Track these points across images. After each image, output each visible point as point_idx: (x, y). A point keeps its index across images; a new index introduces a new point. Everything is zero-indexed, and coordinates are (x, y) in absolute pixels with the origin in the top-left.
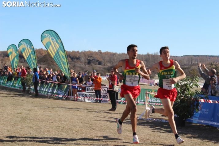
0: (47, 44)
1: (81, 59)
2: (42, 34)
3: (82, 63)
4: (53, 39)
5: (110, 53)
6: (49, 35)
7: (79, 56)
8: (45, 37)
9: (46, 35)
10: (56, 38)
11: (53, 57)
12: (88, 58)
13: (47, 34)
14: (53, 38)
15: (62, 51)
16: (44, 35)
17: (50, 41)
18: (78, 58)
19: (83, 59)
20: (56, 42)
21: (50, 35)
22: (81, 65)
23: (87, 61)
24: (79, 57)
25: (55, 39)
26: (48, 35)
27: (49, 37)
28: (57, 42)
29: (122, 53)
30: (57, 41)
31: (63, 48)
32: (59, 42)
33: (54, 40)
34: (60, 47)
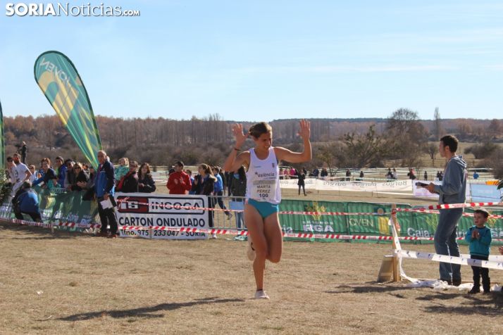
0: (49, 88)
1: (39, 135)
2: (37, 60)
3: (42, 144)
4: (63, 76)
5: (105, 118)
6: (54, 66)
7: (33, 128)
8: (43, 69)
9: (46, 65)
10: (70, 73)
11: (65, 123)
12: (56, 133)
13: (48, 63)
14: (63, 73)
15: (86, 110)
16: (41, 64)
17: (55, 79)
18: (31, 134)
19: (42, 134)
20: (70, 85)
21: (56, 65)
22: (39, 147)
23: (52, 138)
24: (33, 130)
25: (68, 76)
26: (50, 65)
27: (54, 71)
28: (73, 85)
29: (135, 119)
30: (71, 82)
31: (86, 101)
32: (76, 84)
33: (66, 78)
34: (79, 97)
